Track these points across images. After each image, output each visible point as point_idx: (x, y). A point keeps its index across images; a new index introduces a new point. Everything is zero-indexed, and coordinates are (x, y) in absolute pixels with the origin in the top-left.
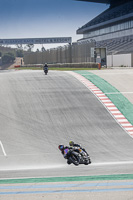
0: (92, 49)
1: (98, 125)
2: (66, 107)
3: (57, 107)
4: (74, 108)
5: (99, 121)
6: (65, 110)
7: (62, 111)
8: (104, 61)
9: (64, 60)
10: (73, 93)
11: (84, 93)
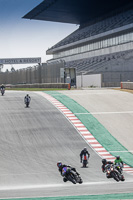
0: (62, 69)
1: (68, 145)
2: (35, 127)
3: (26, 128)
4: (44, 129)
5: (69, 141)
6: (34, 130)
7: (31, 132)
8: (73, 82)
9: (33, 80)
10: (42, 114)
11: (54, 113)
